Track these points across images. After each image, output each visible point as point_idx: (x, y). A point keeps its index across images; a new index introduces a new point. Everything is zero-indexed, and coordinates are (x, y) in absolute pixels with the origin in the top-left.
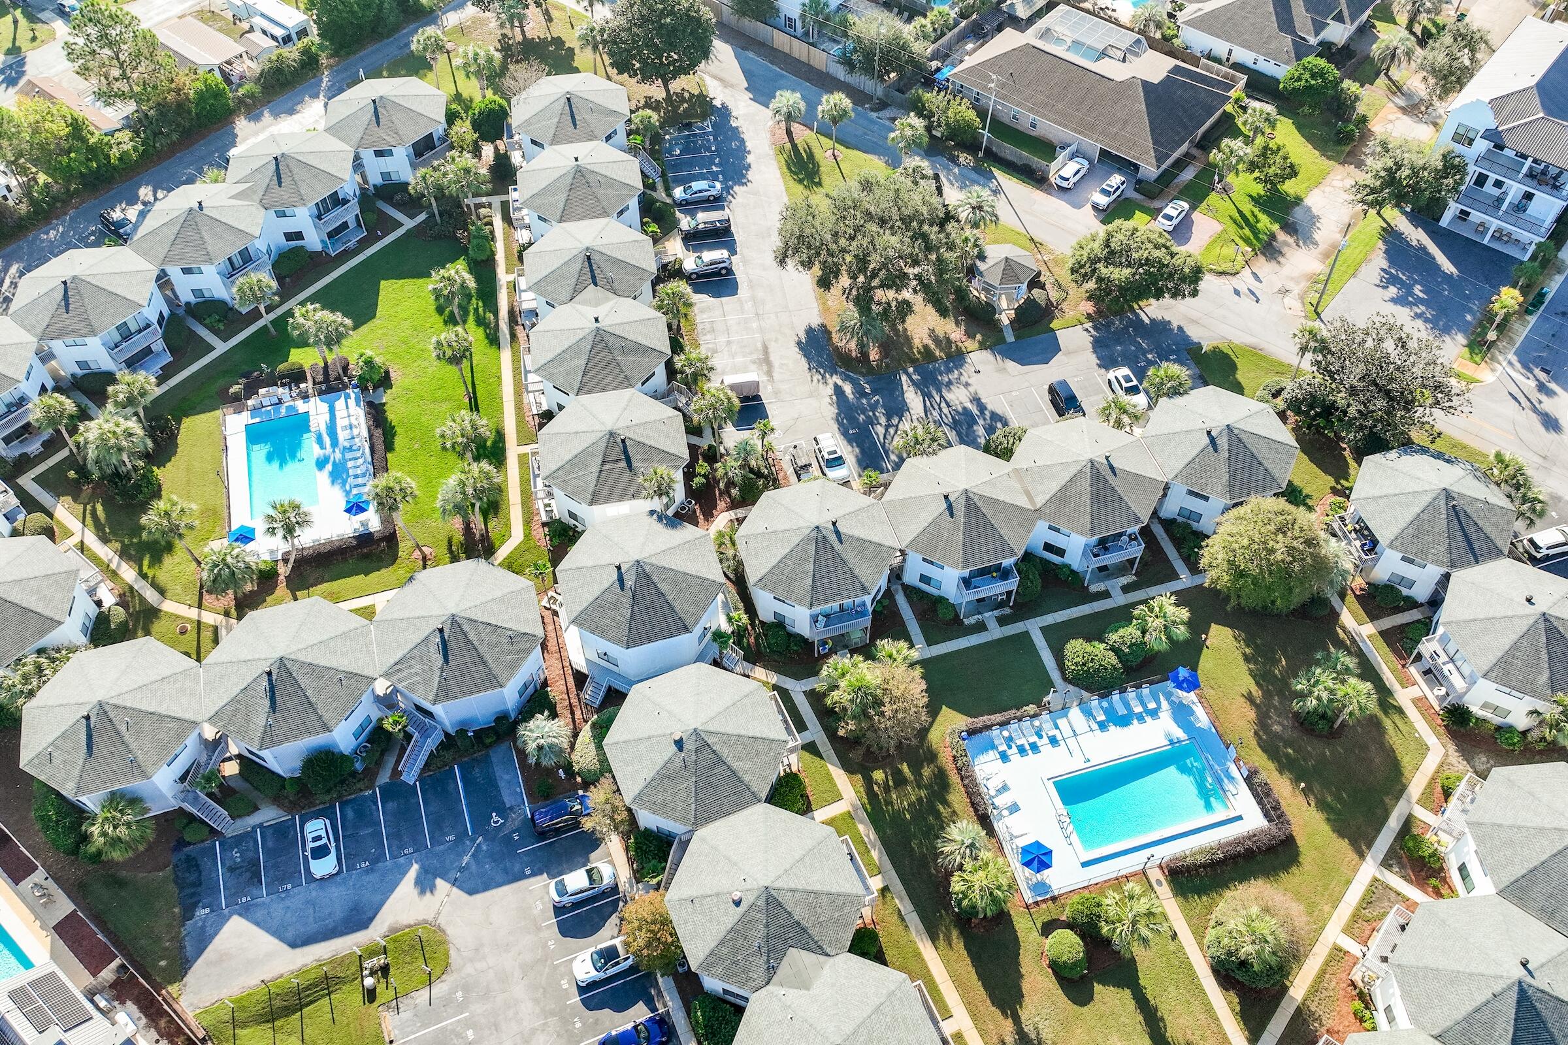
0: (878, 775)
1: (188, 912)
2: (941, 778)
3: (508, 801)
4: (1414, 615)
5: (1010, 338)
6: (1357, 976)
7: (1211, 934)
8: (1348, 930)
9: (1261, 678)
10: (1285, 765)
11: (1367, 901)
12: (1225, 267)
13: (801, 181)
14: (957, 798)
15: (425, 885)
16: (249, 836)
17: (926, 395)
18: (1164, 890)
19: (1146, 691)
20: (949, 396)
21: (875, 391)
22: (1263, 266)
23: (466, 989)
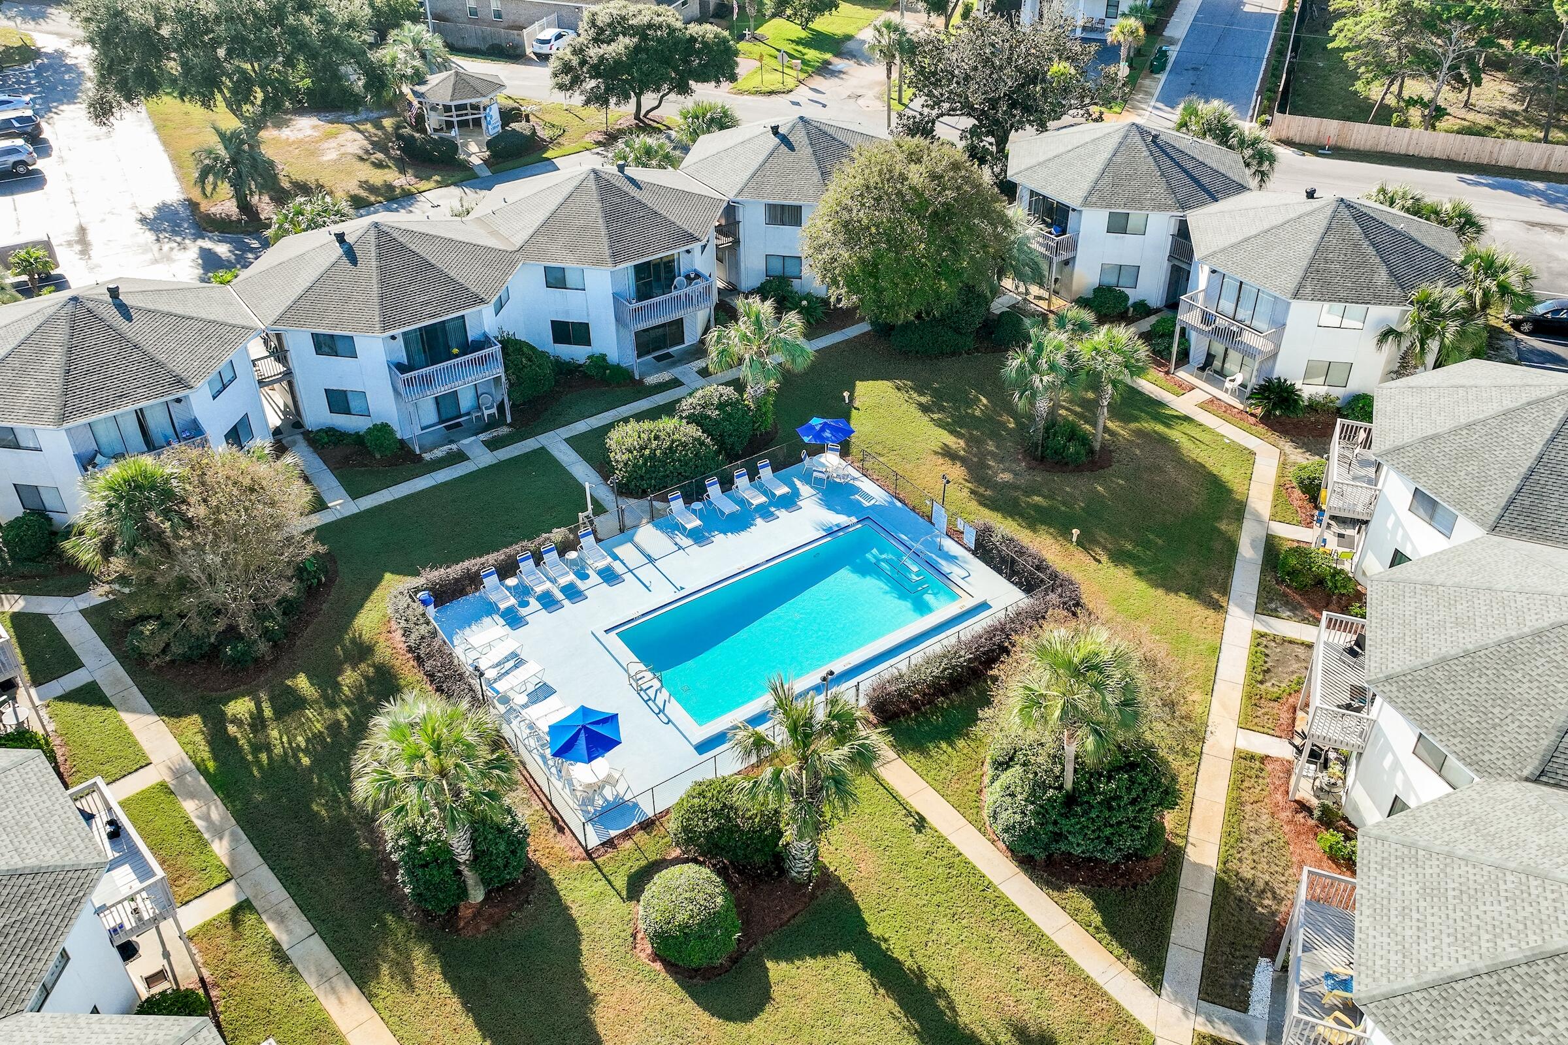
2: (381, 680)
5: (484, 172)
6: (1302, 790)
8: (1246, 724)
11: (1261, 668)
12: (774, 87)
19: (765, 470)
22: (822, 83)
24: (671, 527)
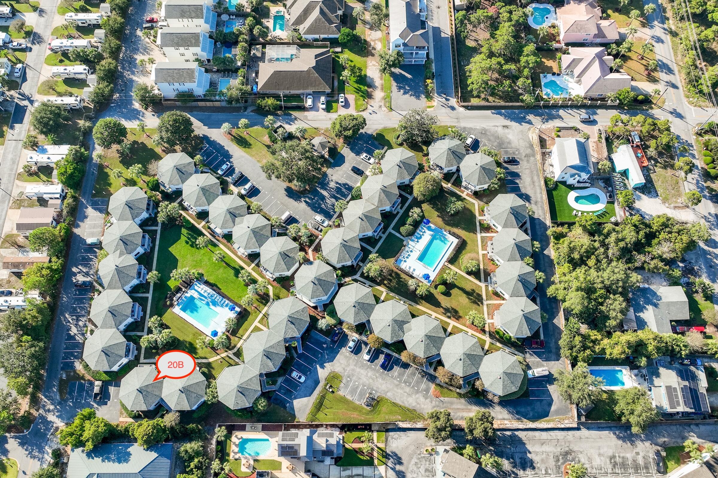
0: (386, 282)
1: (285, 407)
2: (397, 274)
3: (324, 341)
4: (455, 176)
5: (332, 161)
6: (489, 257)
7: (462, 268)
8: (483, 250)
9: (437, 210)
10: (453, 225)
11: (482, 242)
12: (363, 108)
13: (245, 147)
14: (403, 276)
15: (323, 367)
16: (281, 386)
17: (326, 189)
18: (450, 266)
19: (420, 228)
20: (331, 186)
21: (315, 196)
22: (371, 102)
23: (349, 377)
24: (413, 241)
